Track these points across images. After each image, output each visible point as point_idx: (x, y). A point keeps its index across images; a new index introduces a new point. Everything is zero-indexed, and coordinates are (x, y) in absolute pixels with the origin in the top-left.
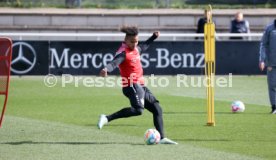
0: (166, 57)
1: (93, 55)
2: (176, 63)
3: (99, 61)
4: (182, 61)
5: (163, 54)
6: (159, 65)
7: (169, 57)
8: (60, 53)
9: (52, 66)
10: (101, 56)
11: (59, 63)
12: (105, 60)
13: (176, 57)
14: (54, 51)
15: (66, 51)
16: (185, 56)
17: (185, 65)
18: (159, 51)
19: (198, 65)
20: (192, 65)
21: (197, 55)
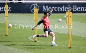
0: (76, 8)
1: (55, 7)
2: (79, 10)
3: (56, 9)
4: (80, 9)
5: (75, 7)
6: (74, 10)
7: (77, 8)
8: (45, 7)
9: (43, 11)
10: (57, 8)
11: (45, 10)
12: (58, 9)
13: (79, 8)
14: (44, 6)
15: (47, 6)
16: (81, 8)
17: (81, 10)
18: (74, 6)
19: (85, 10)
20: (83, 10)
21: (85, 7)
